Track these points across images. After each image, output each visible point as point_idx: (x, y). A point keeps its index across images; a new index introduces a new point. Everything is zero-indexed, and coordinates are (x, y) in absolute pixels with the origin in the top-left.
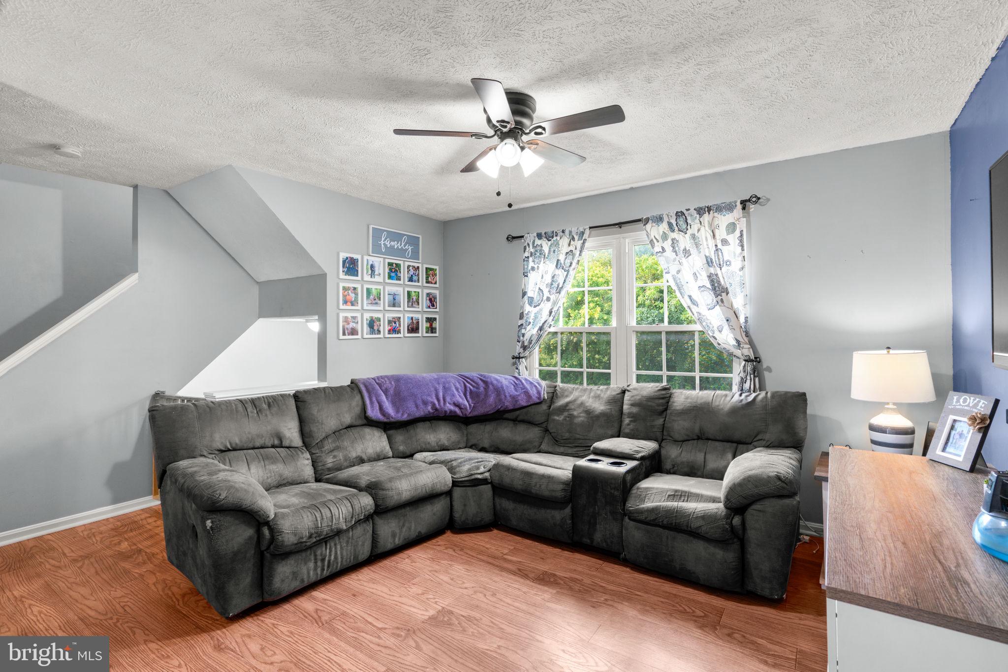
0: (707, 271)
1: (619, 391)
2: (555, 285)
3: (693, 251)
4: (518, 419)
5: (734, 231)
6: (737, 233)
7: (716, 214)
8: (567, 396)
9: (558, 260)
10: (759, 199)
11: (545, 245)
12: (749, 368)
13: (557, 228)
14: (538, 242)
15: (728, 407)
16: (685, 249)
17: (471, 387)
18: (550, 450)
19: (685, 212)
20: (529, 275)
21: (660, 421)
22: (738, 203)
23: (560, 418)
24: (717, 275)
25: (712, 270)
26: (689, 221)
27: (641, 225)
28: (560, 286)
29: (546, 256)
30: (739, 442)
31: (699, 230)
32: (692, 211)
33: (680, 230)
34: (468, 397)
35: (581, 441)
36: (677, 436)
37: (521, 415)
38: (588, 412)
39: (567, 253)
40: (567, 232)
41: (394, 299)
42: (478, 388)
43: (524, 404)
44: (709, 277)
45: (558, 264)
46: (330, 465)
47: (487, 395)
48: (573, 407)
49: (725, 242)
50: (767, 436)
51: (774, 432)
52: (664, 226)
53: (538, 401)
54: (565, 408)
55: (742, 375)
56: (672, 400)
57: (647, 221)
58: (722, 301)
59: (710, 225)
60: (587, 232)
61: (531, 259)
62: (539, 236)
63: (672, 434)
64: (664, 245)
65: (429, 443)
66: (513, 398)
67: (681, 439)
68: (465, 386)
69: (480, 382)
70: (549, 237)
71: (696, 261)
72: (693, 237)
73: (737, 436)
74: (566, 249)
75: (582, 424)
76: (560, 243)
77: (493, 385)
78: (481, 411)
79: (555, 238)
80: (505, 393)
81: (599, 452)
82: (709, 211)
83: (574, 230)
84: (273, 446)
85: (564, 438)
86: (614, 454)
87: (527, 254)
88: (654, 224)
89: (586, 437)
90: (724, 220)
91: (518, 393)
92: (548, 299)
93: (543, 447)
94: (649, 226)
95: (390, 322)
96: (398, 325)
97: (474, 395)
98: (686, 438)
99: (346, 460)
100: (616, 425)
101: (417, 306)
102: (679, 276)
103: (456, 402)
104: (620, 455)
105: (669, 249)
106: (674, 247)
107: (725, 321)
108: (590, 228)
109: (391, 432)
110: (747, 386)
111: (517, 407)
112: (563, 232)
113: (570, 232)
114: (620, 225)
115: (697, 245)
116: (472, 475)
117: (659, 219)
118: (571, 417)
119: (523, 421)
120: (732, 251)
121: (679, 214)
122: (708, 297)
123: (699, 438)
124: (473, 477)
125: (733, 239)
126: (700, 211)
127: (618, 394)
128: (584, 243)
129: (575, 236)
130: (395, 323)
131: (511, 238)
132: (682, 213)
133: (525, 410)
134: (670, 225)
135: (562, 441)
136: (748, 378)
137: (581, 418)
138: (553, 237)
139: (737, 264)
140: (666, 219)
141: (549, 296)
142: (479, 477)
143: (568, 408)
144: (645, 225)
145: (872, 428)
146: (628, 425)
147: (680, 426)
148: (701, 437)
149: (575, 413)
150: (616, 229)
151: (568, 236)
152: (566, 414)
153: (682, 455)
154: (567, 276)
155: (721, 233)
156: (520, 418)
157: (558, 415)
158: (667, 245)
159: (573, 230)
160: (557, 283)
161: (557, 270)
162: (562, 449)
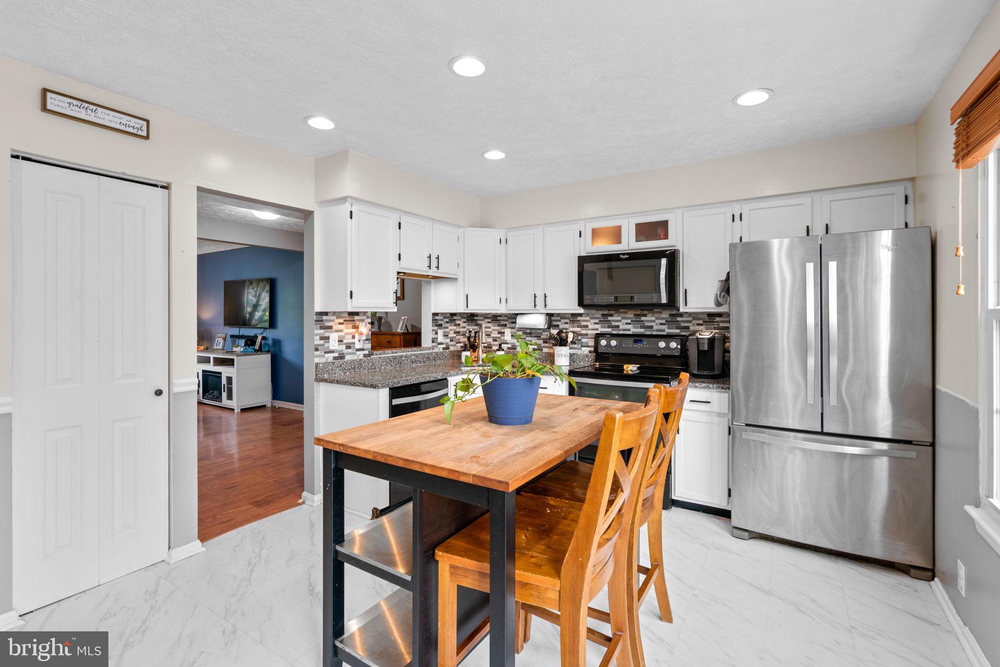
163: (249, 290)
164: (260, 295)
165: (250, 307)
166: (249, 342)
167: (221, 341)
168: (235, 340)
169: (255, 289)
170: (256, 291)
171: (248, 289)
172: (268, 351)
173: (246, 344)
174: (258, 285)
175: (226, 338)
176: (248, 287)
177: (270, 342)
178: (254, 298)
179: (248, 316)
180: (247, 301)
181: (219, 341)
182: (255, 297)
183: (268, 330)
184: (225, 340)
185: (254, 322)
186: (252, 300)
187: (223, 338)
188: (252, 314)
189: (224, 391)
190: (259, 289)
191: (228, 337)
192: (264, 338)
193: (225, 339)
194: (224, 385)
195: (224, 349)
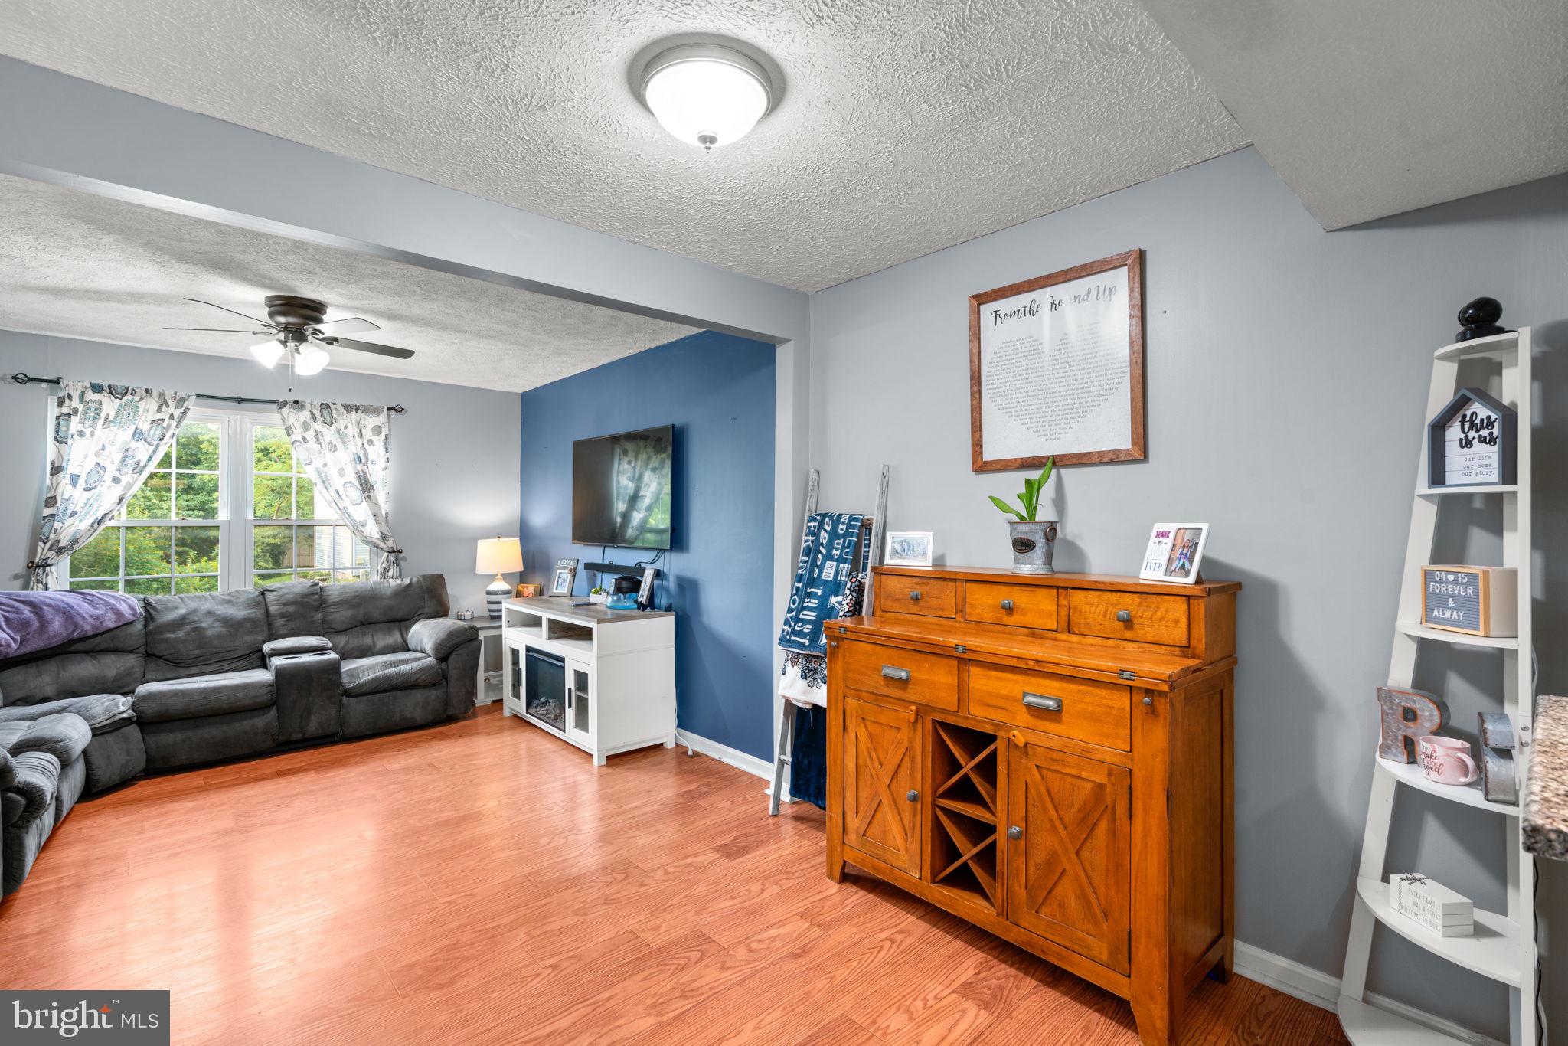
0: (355, 468)
1: (257, 593)
2: (131, 462)
3: (339, 445)
4: (97, 649)
5: (379, 433)
6: (382, 436)
7: (363, 414)
8: (176, 608)
9: (136, 428)
10: (403, 409)
11: (110, 405)
12: (392, 559)
13: (140, 385)
14: (91, 396)
15: (389, 592)
16: (331, 443)
19: (331, 405)
20: (71, 441)
21: (318, 616)
22: (385, 409)
23: (180, 634)
24: (365, 473)
25: (359, 467)
26: (334, 415)
27: (274, 406)
28: (142, 464)
29: (111, 418)
30: (401, 620)
31: (346, 427)
32: (339, 406)
33: (324, 423)
35: (221, 655)
36: (339, 627)
37: (105, 642)
38: (225, 621)
39: (153, 421)
40: (155, 393)
43: (111, 624)
44: (357, 473)
45: (137, 434)
47: (43, 622)
48: (196, 619)
49: (370, 442)
50: (426, 610)
51: (430, 606)
52: (304, 415)
53: (133, 619)
54: (182, 621)
55: (386, 565)
56: (325, 594)
57: (284, 404)
58: (369, 497)
59: (358, 424)
60: (193, 399)
61: (75, 419)
62: (97, 388)
63: (335, 625)
64: (305, 435)
66: (96, 618)
67: (343, 628)
70: (117, 393)
71: (343, 457)
72: (339, 432)
73: (400, 615)
74: (154, 416)
75: (219, 636)
76: (141, 405)
77: (50, 606)
78: (36, 645)
79: (129, 397)
80: (79, 613)
82: (357, 409)
83: (169, 394)
85: (193, 656)
87: (66, 410)
88: (292, 410)
89: (228, 649)
90: (371, 421)
91: (102, 612)
92: (117, 480)
93: (148, 676)
94: (285, 410)
98: (349, 626)
100: (265, 629)
102: (325, 469)
105: (311, 440)
106: (318, 439)
107: (372, 517)
108: (198, 396)
110: (390, 573)
111: (101, 630)
112: (147, 391)
113: (162, 395)
114: (239, 400)
115: (343, 441)
116: (114, 716)
117: (299, 406)
118: (199, 630)
119: (107, 651)
120: (377, 451)
121: (324, 406)
122: (355, 493)
123: (362, 624)
124: (116, 718)
125: (379, 440)
126: (348, 408)
127: (258, 596)
128: (185, 412)
129: (169, 401)
131: (24, 380)
132: (328, 406)
133: (109, 635)
134: (313, 415)
135: (189, 661)
136: (391, 567)
137: (213, 629)
138: (126, 394)
139: (381, 463)
140: (308, 408)
141: (118, 476)
142: (124, 716)
143: (187, 621)
144: (280, 408)
145: (489, 593)
146: (285, 626)
147: (341, 616)
148: (365, 623)
149: (204, 625)
150: (235, 404)
151: (157, 399)
152: (188, 628)
153: (350, 642)
154: (154, 452)
155: (368, 433)
156: (103, 646)
157: (174, 632)
158: (309, 435)
159: (166, 392)
160: (135, 460)
161: (133, 442)
162: (194, 670)
163: (621, 466)
164: (640, 477)
165: (624, 501)
166: (625, 584)
167: (566, 575)
168: (595, 575)
169: (633, 465)
170: (634, 468)
171: (619, 464)
172: (669, 609)
173: (618, 590)
174: (636, 458)
175: (577, 571)
176: (620, 459)
177: (671, 584)
178: (630, 484)
179: (619, 520)
180: (618, 488)
181: (563, 576)
182: (632, 481)
183: (667, 554)
184: (574, 575)
185: (630, 532)
186: (626, 488)
187: (571, 570)
188: (626, 516)
189: (570, 706)
190: (639, 464)
191: (581, 566)
192: (658, 574)
193: (574, 572)
194: (570, 690)
195: (571, 595)
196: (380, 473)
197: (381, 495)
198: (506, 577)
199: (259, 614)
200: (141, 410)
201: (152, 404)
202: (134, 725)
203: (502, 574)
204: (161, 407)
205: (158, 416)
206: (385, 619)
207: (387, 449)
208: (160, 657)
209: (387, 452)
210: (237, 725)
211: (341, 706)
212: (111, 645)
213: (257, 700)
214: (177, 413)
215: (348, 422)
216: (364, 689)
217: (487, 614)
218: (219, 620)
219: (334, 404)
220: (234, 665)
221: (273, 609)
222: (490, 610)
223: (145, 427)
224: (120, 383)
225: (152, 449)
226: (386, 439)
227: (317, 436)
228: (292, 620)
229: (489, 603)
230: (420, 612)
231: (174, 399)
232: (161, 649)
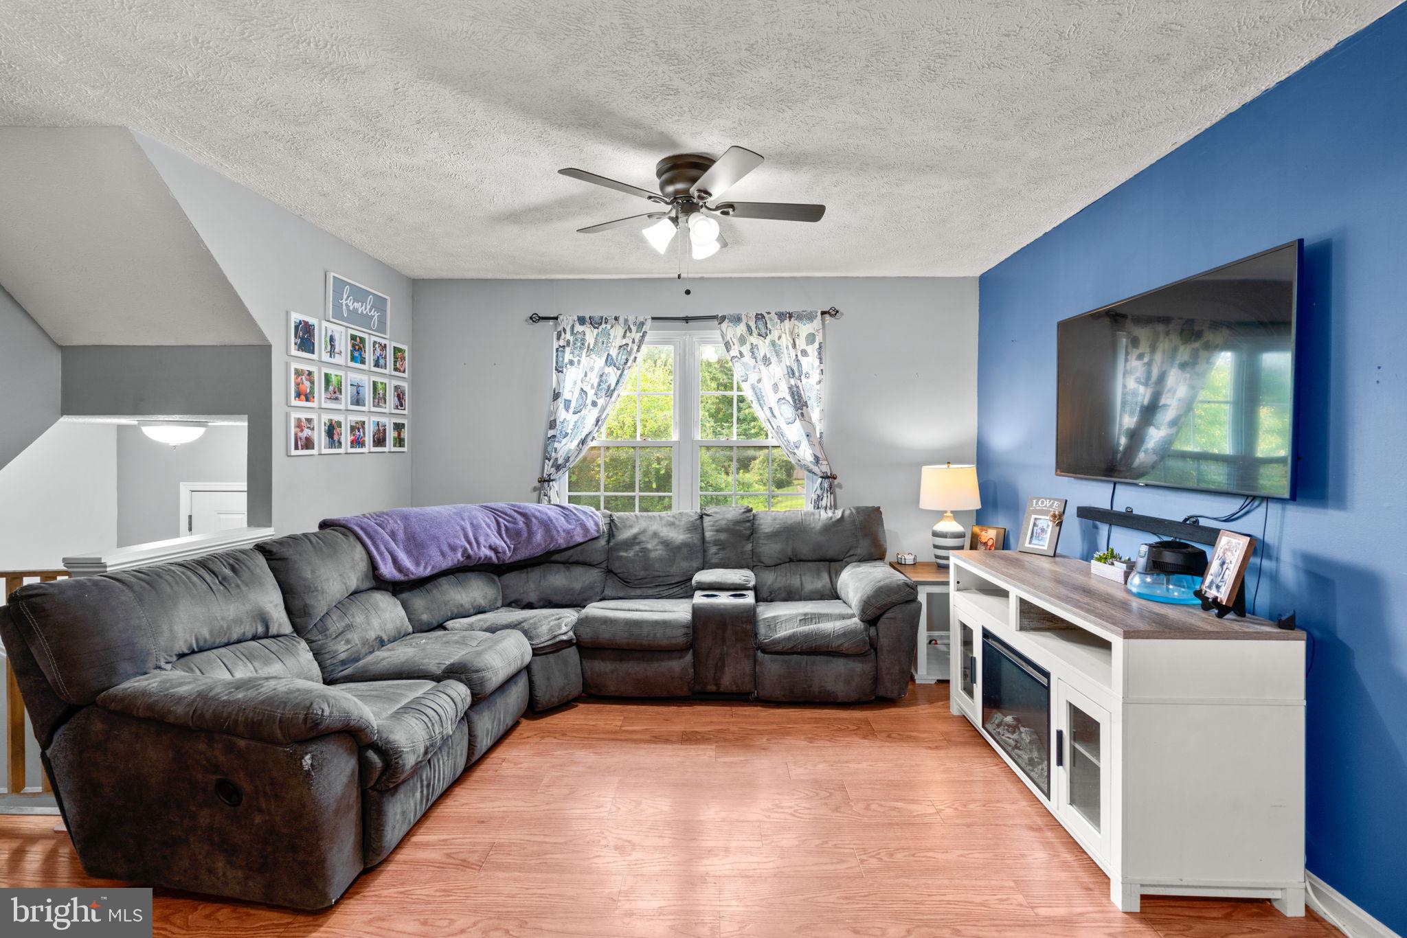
0: (788, 382)
1: (696, 517)
2: (604, 386)
3: (774, 359)
4: (571, 561)
5: (813, 342)
6: (816, 345)
7: (796, 323)
8: (631, 527)
9: (608, 355)
10: (837, 312)
11: (590, 335)
12: (826, 485)
13: (609, 313)
14: (579, 328)
15: (819, 526)
16: (765, 356)
17: (506, 523)
18: (621, 595)
19: (765, 315)
20: (565, 370)
21: (749, 547)
22: (819, 314)
23: (631, 554)
24: (798, 387)
25: (793, 382)
26: (769, 326)
27: (715, 322)
28: (612, 388)
29: (591, 347)
30: (831, 560)
31: (780, 338)
32: (773, 315)
33: (759, 335)
34: (504, 535)
35: (661, 579)
36: (768, 561)
37: (575, 555)
38: (666, 544)
39: (621, 347)
40: (621, 320)
41: (358, 393)
42: (515, 523)
43: (579, 539)
44: (790, 388)
45: (609, 361)
46: (343, 656)
47: (531, 533)
48: (644, 539)
49: (804, 353)
50: (859, 551)
51: (863, 547)
52: (741, 329)
53: (597, 535)
54: (633, 541)
55: (819, 492)
56: (757, 523)
57: (723, 318)
58: (802, 414)
59: (791, 333)
60: (649, 321)
61: (568, 350)
62: (582, 321)
63: (763, 559)
64: (742, 349)
65: (462, 606)
66: (568, 532)
67: (773, 563)
68: (498, 523)
69: (516, 515)
70: (595, 323)
71: (777, 370)
72: (773, 344)
73: (831, 553)
74: (619, 342)
75: (661, 560)
76: (612, 332)
77: (536, 518)
78: (523, 554)
79: (604, 326)
80: (555, 527)
81: (706, 587)
82: (790, 317)
83: (631, 319)
84: (255, 638)
85: (639, 577)
86: (724, 587)
87: (562, 343)
88: (731, 324)
89: (667, 574)
90: (805, 329)
91: (573, 527)
92: (594, 404)
93: (608, 592)
94: (724, 325)
95: (353, 429)
96: (362, 434)
97: (513, 534)
98: (779, 562)
99: (364, 644)
100: (700, 555)
101: (384, 405)
102: (759, 385)
103: (493, 544)
104: (732, 587)
105: (747, 354)
106: (753, 353)
107: (805, 436)
108: (653, 318)
109: (405, 595)
110: (824, 503)
111: (572, 544)
112: (616, 319)
113: (626, 321)
114: (687, 319)
115: (778, 354)
116: (555, 637)
117: (737, 319)
118: (645, 551)
119: (577, 563)
120: (810, 363)
121: (760, 317)
122: (788, 411)
123: (791, 560)
124: (557, 639)
125: (812, 350)
126: (782, 316)
127: (696, 520)
128: (643, 336)
129: (632, 327)
130: (359, 431)
131: (536, 319)
132: (763, 317)
133: (579, 548)
134: (749, 327)
135: (636, 582)
136: (825, 495)
137: (657, 552)
138: (601, 324)
139: (815, 376)
140: (744, 321)
141: (595, 399)
142: (564, 638)
143: (637, 541)
144: (720, 323)
145: (935, 534)
146: (716, 554)
147: (770, 550)
148: (793, 560)
149: (649, 546)
150: (683, 324)
151: (623, 326)
152: (637, 548)
153: (778, 580)
154: (621, 376)
155: (801, 343)
156: (575, 558)
157: (626, 551)
158: (746, 349)
159: (630, 318)
160: (608, 384)
161: (606, 367)
162: (638, 592)
163: (1128, 364)
164: (1161, 379)
165: (1132, 413)
166: (1169, 557)
167: (1046, 522)
168: (1096, 527)
169: (1146, 360)
170: (1149, 364)
171: (1126, 360)
172: (1286, 623)
173: (1156, 566)
174: (1153, 349)
175: (1065, 517)
176: (1127, 354)
178: (1142, 389)
179: (1123, 441)
180: (1124, 395)
181: (1041, 524)
182: (1146, 384)
184: (1060, 524)
186: (1135, 394)
187: (1054, 516)
188: (1136, 436)
189: (1059, 762)
190: (1158, 357)
191: (1071, 511)
192: (1257, 548)
193: (1059, 520)
194: (1060, 734)
195: (1055, 555)
196: (812, 387)
197: (815, 413)
198: (957, 515)
199: (696, 539)
200: (612, 337)
201: (618, 331)
202: (574, 647)
203: (952, 512)
204: (625, 332)
205: (624, 342)
206: (814, 558)
207: (820, 359)
208: (616, 574)
209: (821, 363)
210: (656, 665)
211: (755, 662)
212: (581, 559)
213: (673, 641)
214: (638, 336)
215: (781, 332)
216: (779, 648)
217: (933, 560)
218: (662, 543)
219: (769, 313)
220: (671, 592)
221: (708, 534)
222: (937, 557)
223: (614, 352)
224: (597, 314)
225: (619, 372)
226: (820, 348)
227: (753, 349)
228: (723, 549)
229: (936, 547)
230: (851, 553)
231: (635, 324)
232: (616, 567)
